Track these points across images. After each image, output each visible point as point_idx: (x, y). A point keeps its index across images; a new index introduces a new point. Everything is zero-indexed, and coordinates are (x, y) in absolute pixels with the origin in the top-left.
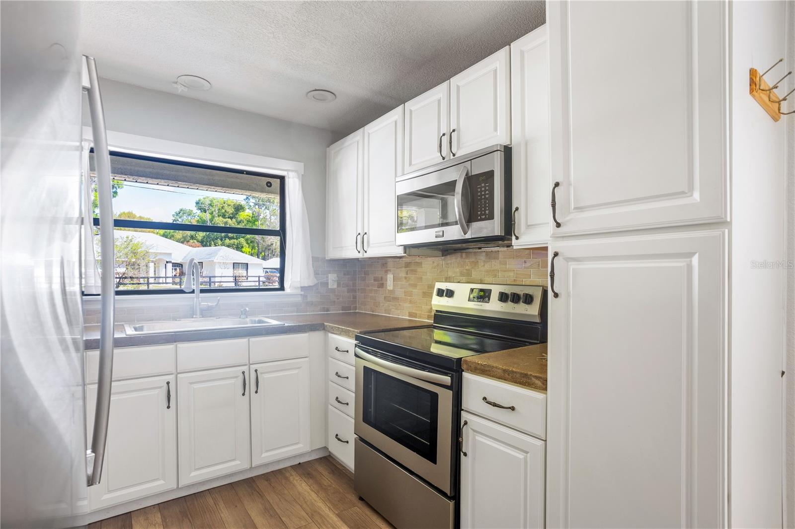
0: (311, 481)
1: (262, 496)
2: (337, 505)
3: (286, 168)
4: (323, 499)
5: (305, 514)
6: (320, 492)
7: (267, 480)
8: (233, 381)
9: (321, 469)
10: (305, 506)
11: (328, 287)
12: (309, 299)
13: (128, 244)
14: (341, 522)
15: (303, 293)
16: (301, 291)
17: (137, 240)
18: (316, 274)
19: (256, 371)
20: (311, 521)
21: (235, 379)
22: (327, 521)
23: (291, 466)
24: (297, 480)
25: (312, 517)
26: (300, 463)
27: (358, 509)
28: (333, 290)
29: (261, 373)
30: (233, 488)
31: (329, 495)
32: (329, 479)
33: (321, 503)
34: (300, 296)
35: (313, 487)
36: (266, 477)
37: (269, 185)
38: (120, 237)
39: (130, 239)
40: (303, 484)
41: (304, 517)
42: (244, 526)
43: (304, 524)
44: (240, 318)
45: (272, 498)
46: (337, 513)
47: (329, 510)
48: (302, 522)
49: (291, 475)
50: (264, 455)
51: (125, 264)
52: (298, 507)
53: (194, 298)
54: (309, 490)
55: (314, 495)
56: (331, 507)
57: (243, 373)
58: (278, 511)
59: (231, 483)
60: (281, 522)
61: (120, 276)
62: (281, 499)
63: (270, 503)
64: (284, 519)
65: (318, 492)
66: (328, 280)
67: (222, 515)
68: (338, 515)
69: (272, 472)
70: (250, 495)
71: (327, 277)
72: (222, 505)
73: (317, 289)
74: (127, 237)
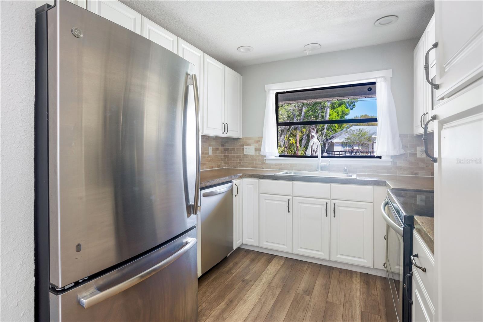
0: (365, 286)
1: (330, 278)
2: (368, 307)
3: (375, 77)
4: (362, 299)
5: (343, 299)
6: (364, 295)
7: (340, 272)
8: (320, 207)
9: (379, 284)
10: (347, 295)
11: (417, 156)
12: (399, 164)
13: (360, 133)
14: (360, 317)
15: (392, 160)
16: (391, 159)
17: (365, 131)
18: (405, 147)
19: (335, 204)
20: (343, 304)
21: (322, 206)
22: (352, 310)
23: (361, 273)
24: (356, 281)
25: (345, 303)
26: (368, 274)
27: (380, 318)
28: (422, 160)
29: (338, 206)
30: (321, 267)
31: (368, 299)
32: (378, 292)
33: (359, 300)
34: (390, 162)
35: (363, 290)
36: (341, 271)
37: (370, 89)
38: (356, 129)
39: (361, 130)
40: (358, 285)
41: (341, 300)
42: (309, 285)
43: (337, 303)
44: (343, 173)
45: (334, 282)
46: (363, 310)
47: (360, 306)
48: (337, 302)
49: (356, 277)
50: (338, 256)
51: (358, 144)
52: (343, 294)
53: (317, 160)
54: (359, 290)
55: (358, 294)
56: (363, 306)
57: (327, 203)
58: (331, 289)
59: (321, 265)
60: (327, 294)
61: (356, 151)
62: (338, 285)
63: (331, 283)
64: (329, 294)
65: (363, 294)
66: (417, 151)
67: (305, 276)
68: (362, 313)
69: (347, 270)
70: (325, 274)
71: (416, 149)
72: (309, 271)
73: (406, 158)
74: (360, 129)
